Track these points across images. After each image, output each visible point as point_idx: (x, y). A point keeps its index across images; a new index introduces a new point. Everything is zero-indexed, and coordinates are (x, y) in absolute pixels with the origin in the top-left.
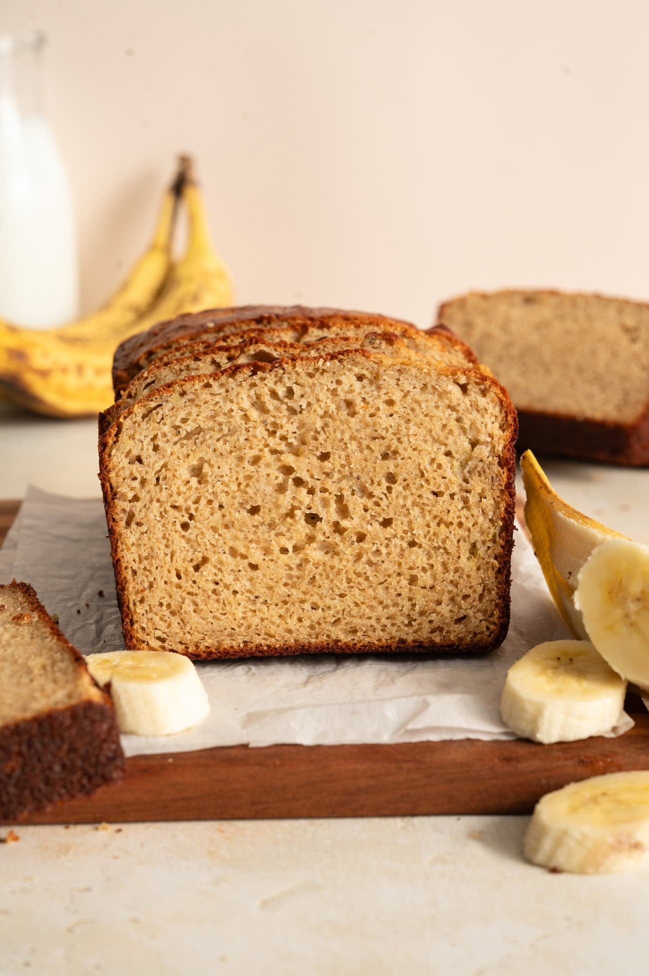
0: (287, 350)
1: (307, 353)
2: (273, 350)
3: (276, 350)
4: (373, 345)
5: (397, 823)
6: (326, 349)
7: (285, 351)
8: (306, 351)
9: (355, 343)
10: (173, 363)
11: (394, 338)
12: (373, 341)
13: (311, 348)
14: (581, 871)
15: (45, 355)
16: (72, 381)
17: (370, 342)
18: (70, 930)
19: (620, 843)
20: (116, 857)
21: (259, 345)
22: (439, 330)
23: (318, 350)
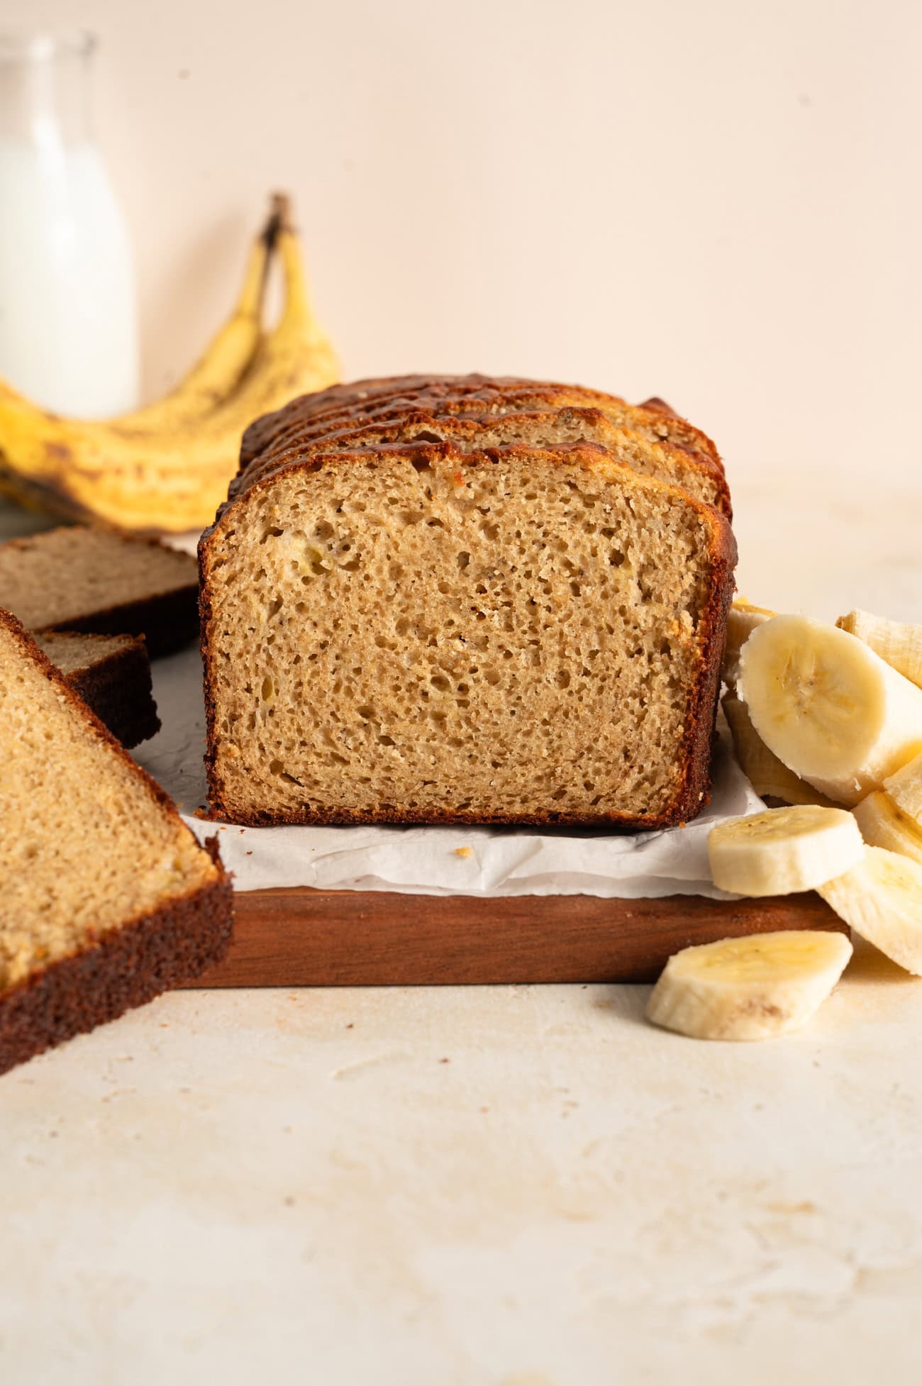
0: (457, 431)
1: (483, 435)
2: (440, 431)
3: (443, 431)
4: (569, 426)
5: (511, 991)
6: (508, 431)
7: (455, 432)
8: (482, 432)
9: (545, 422)
10: (311, 449)
11: (596, 416)
12: (568, 420)
13: (488, 428)
14: (701, 1035)
15: (94, 451)
16: (129, 486)
17: (566, 420)
18: (106, 1100)
19: (751, 1005)
20: (165, 1026)
21: (422, 424)
22: (652, 405)
23: (497, 430)
